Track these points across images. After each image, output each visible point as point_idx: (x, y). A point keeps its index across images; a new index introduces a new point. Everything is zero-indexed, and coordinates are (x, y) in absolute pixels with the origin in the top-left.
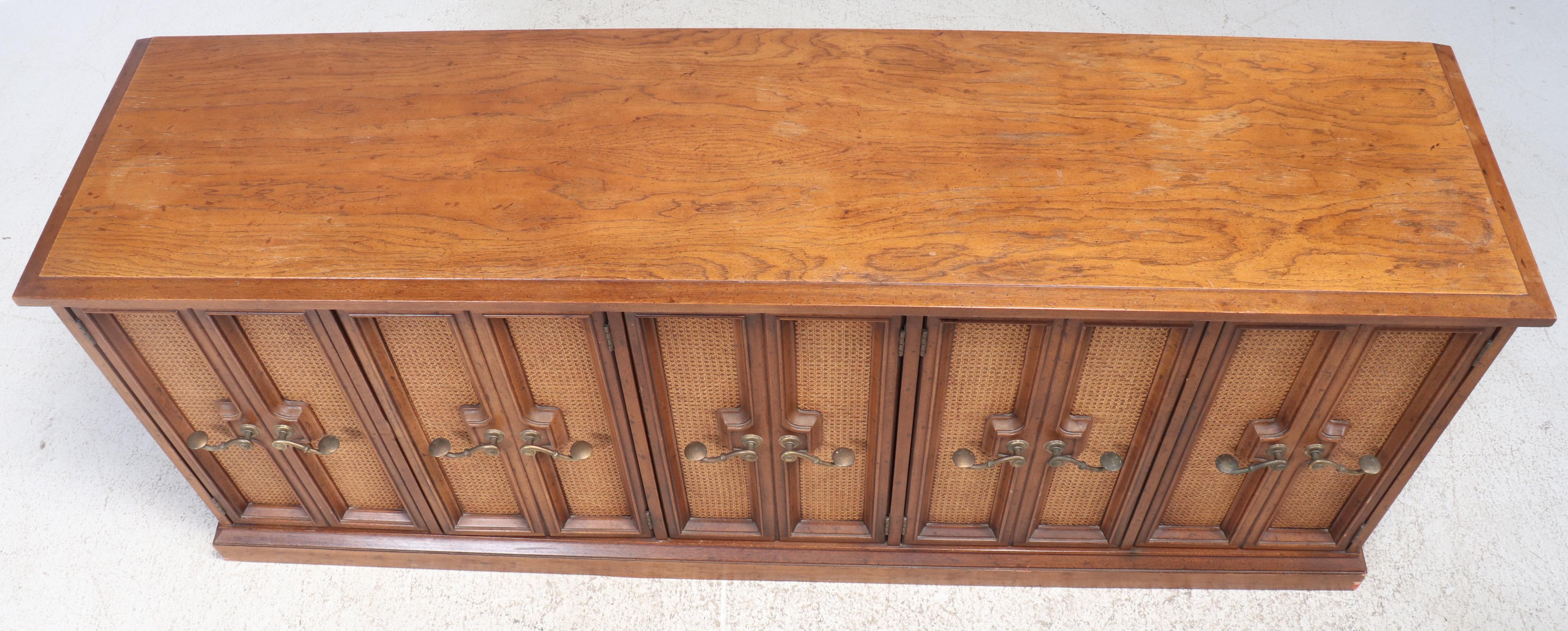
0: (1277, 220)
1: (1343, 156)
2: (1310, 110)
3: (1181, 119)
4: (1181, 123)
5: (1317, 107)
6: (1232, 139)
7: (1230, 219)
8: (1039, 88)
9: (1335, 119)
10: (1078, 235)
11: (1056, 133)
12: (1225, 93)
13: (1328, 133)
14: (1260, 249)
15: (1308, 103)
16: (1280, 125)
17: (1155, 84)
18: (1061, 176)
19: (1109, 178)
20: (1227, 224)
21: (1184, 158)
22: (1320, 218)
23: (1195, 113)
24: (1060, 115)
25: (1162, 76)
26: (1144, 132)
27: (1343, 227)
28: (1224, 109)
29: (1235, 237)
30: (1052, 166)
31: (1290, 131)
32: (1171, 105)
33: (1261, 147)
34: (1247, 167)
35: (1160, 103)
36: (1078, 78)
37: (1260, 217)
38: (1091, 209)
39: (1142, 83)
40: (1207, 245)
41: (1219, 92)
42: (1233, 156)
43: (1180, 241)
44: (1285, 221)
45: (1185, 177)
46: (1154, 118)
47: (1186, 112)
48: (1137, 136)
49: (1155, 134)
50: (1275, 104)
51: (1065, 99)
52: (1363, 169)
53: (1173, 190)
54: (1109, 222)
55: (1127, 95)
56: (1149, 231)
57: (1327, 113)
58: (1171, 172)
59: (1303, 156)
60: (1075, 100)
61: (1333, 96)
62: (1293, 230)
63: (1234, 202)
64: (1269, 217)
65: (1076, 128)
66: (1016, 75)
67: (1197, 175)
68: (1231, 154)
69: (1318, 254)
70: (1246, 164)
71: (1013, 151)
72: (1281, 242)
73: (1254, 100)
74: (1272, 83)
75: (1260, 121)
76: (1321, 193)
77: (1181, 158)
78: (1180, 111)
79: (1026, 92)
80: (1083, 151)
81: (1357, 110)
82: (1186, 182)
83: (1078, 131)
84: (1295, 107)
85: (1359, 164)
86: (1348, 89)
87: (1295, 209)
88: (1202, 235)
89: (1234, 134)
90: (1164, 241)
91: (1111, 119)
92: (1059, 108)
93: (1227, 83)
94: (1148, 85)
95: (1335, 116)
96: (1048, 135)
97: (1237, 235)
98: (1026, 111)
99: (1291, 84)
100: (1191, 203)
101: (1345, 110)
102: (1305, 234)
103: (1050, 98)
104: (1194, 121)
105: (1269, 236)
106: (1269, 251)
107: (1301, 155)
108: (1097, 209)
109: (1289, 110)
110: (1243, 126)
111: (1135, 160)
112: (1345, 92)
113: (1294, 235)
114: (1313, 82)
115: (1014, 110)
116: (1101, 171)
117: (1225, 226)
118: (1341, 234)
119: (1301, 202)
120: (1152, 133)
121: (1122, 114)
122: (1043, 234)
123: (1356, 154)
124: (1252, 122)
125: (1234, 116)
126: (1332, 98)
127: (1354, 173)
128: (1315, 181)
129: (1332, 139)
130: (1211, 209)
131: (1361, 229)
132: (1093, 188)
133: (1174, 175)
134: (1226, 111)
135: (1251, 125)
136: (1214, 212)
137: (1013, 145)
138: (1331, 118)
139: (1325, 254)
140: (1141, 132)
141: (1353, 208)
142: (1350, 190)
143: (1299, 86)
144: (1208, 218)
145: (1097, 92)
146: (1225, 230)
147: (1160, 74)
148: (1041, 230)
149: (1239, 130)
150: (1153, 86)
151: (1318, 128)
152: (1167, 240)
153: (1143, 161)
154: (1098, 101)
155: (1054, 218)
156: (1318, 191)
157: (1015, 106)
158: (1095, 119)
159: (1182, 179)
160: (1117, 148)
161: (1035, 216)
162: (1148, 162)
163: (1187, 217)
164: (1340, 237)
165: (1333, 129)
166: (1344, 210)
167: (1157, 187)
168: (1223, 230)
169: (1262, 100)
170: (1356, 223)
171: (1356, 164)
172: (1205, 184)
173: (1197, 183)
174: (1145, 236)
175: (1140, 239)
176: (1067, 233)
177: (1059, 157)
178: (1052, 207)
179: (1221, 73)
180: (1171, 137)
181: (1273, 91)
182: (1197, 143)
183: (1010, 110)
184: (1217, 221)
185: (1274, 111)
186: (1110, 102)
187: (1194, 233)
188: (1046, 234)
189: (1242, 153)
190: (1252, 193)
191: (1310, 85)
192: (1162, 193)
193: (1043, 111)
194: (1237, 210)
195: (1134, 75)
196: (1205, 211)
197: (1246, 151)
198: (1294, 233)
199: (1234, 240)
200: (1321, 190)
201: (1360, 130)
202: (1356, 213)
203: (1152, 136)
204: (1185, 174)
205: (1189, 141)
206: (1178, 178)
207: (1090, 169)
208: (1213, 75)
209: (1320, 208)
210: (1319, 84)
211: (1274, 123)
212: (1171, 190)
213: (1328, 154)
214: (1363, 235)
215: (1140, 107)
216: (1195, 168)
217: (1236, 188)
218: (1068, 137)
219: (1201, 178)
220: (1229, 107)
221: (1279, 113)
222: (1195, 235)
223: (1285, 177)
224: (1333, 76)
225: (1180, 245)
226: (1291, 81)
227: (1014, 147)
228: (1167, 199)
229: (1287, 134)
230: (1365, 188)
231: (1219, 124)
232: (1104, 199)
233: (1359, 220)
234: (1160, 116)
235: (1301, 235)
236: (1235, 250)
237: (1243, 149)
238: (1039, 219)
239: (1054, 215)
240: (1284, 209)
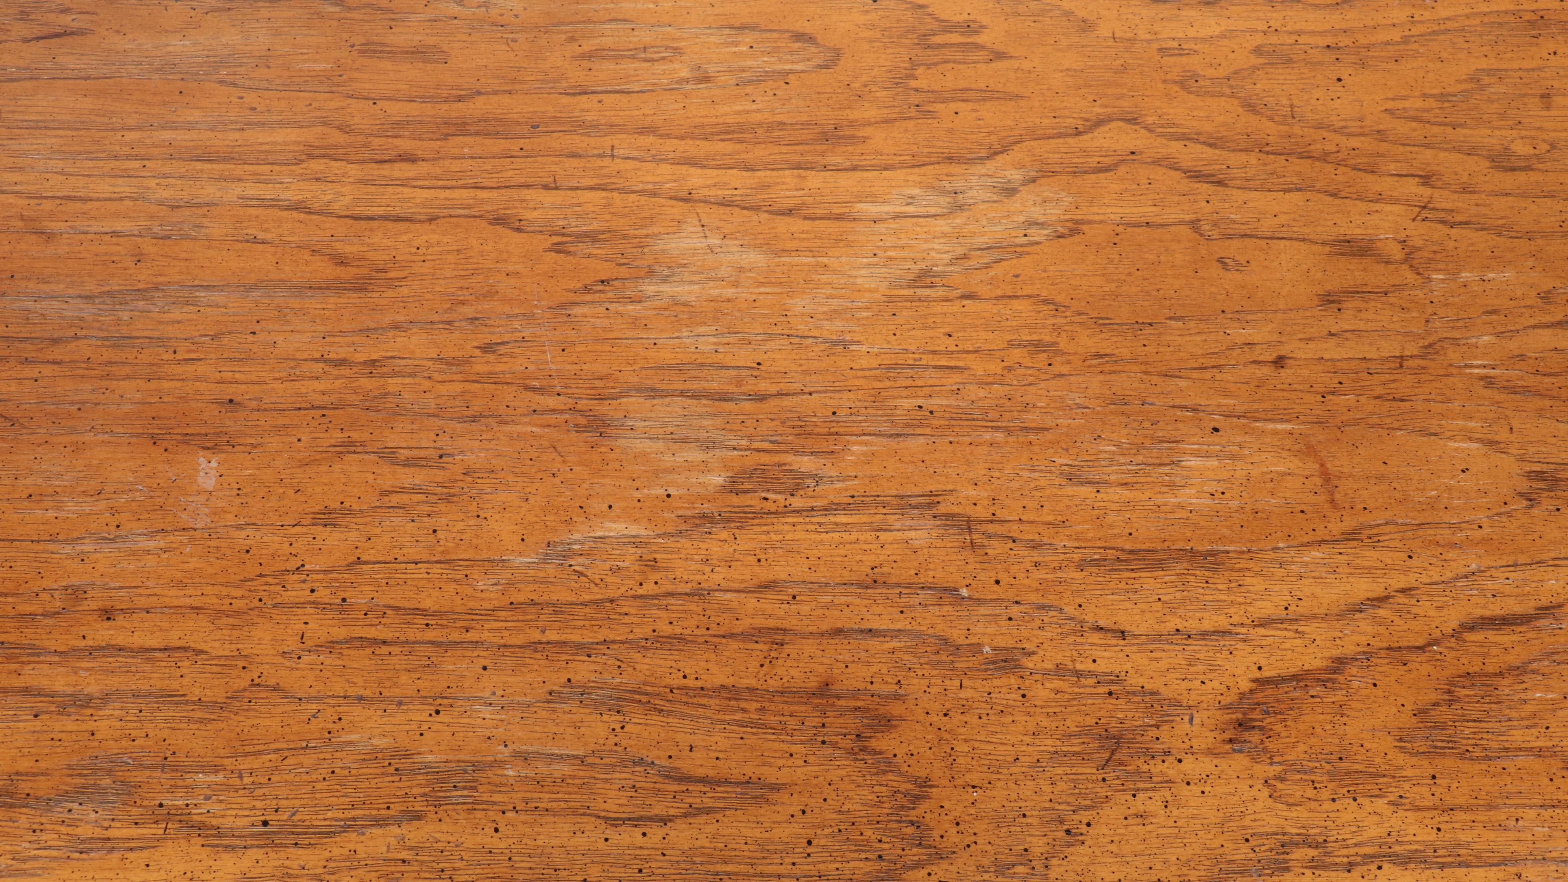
0: (1134, 681)
1: (1454, 355)
2: (1324, 157)
3: (789, 212)
4: (783, 225)
5: (1354, 142)
6: (984, 290)
7: (915, 685)
8: (251, 99)
9: (1426, 192)
10: (190, 789)
11: (249, 288)
12: (987, 95)
13: (1397, 253)
14: (1038, 846)
15: (1319, 127)
16: (1194, 225)
17: (711, 69)
18: (209, 482)
19: (414, 490)
20: (897, 709)
21: (764, 386)
22: (1339, 664)
23: (848, 182)
24: (299, 207)
25: (748, 38)
26: (624, 272)
27: (1443, 714)
28: (970, 161)
29: (925, 783)
30: (186, 439)
31: (1232, 249)
32: (759, 153)
33: (1102, 324)
34: (1033, 418)
35: (720, 147)
36: (418, 53)
37: (1060, 670)
38: (292, 644)
39: (659, 67)
40: (783, 832)
41: (962, 95)
42: (979, 366)
43: (658, 810)
44: (1173, 688)
45: (748, 474)
46: (677, 209)
47: (814, 180)
48: (586, 289)
49: (665, 280)
50: (1184, 138)
51: (338, 137)
52: (1540, 413)
53: (684, 543)
54: (357, 712)
55: (589, 118)
56: (525, 757)
57: (1392, 167)
58: (695, 455)
59: (1279, 362)
60: (376, 142)
61: (1425, 96)
62: (1205, 739)
63: (948, 593)
64: (1102, 667)
65: (342, 261)
66: (177, 45)
67: (805, 464)
68: (969, 360)
69: (1315, 865)
70: (1027, 407)
71: (47, 370)
72: (1140, 804)
73: (1099, 123)
74: (1180, 52)
75: (1115, 212)
76: (1350, 536)
77: (750, 386)
78: (789, 176)
79: (194, 115)
80: (342, 362)
81: (1521, 148)
82: (752, 501)
83: (350, 272)
84: (1263, 148)
85: (1526, 391)
86: (1483, 64)
87: (1222, 622)
88: (771, 775)
89: (996, 271)
90: (586, 812)
91: (499, 221)
92: (303, 178)
93: (1000, 56)
94: (685, 73)
95: (1426, 180)
96: (217, 297)
97: (938, 772)
98: (166, 194)
99: (1258, 51)
100: (751, 602)
101: (1471, 152)
102: (1260, 754)
103: (280, 136)
104: (839, 218)
105: (1089, 770)
106: (1080, 854)
107: (1270, 356)
108: (317, 649)
109: (1236, 159)
110: (1038, 235)
111: (551, 402)
112: (1474, 78)
113: (1207, 765)
114: (1345, 41)
115: (124, 187)
116: (389, 456)
117: (887, 723)
118: (1433, 753)
119: (1256, 584)
120: (651, 273)
121: (549, 198)
122: (25, 786)
123: (1514, 345)
124: (1079, 215)
125: (1010, 191)
126: (1419, 103)
127: (1503, 435)
128: (1326, 476)
129: (1410, 276)
130: (838, 632)
131: (1533, 720)
132: (332, 538)
133: (705, 467)
134: (979, 169)
135: (1074, 229)
136: (843, 650)
137: (55, 341)
138: (1412, 188)
139: (1349, 867)
140: (605, 270)
141: (1495, 610)
142: (1481, 516)
143: (1289, 61)
144: (813, 683)
145: (477, 107)
146: (882, 743)
147: (743, 28)
148: (25, 765)
149: (1018, 252)
150: (706, 79)
151: (1356, 232)
152: (598, 805)
153: (583, 404)
154: (464, 144)
155: (106, 698)
156: (1336, 528)
157: (128, 175)
158: (432, 219)
159: (733, 488)
160: (487, 348)
161: (26, 691)
162: (604, 409)
163: (719, 677)
164: (1426, 767)
165: (1418, 233)
166: (1452, 618)
167: (616, 528)
168: (874, 744)
169: (1133, 121)
170: (1506, 687)
171: (1511, 390)
172: (831, 508)
173: (797, 502)
174: (497, 788)
175: (473, 806)
176: (141, 776)
177: (231, 391)
178: (121, 639)
179: (984, 20)
180: (730, 292)
181: (1182, 84)
182: (833, 314)
183: (104, 188)
184: (855, 694)
185: (1174, 167)
186: (513, 146)
187: (733, 768)
188: (42, 786)
189: (1017, 354)
190: (1036, 546)
191: (1330, 56)
192: (629, 559)
193: (236, 190)
194: (957, 635)
195: (645, 36)
196: (810, 647)
197: (1037, 347)
198: (1211, 752)
199: (917, 799)
200: (1349, 523)
201: (1529, 236)
202: (1505, 638)
203: (650, 289)
204: (753, 459)
205: (799, 304)
206: (717, 479)
207: (348, 447)
208: (949, 27)
209: (1340, 616)
210: (1368, 48)
211: (1172, 215)
212: (670, 543)
213: (1389, 348)
214: (1539, 752)
215: (631, 164)
216: (804, 432)
217: (968, 524)
218: (295, 303)
219: (818, 479)
220: (993, 154)
221: (1195, 175)
222: (736, 774)
223: (1193, 462)
224: (1427, 15)
225: (656, 833)
226: (1258, 39)
227: (57, 353)
228: (649, 588)
229: (1221, 261)
230: (1547, 504)
231: (942, 226)
232: (359, 599)
233: (1520, 671)
234: (706, 201)
235: (1240, 762)
236: (914, 854)
237: (1026, 337)
238: (40, 704)
239: (114, 682)
240: (1173, 623)
